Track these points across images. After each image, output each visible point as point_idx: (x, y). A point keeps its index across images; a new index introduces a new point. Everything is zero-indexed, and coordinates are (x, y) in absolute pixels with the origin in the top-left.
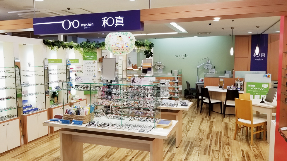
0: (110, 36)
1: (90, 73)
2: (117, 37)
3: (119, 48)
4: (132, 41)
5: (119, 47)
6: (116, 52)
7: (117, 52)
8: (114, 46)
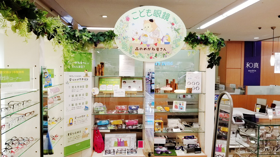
0: (128, 19)
1: (78, 102)
2: (145, 22)
3: (148, 45)
4: (178, 32)
5: (148, 43)
6: (141, 55)
7: (144, 55)
8: (137, 42)
